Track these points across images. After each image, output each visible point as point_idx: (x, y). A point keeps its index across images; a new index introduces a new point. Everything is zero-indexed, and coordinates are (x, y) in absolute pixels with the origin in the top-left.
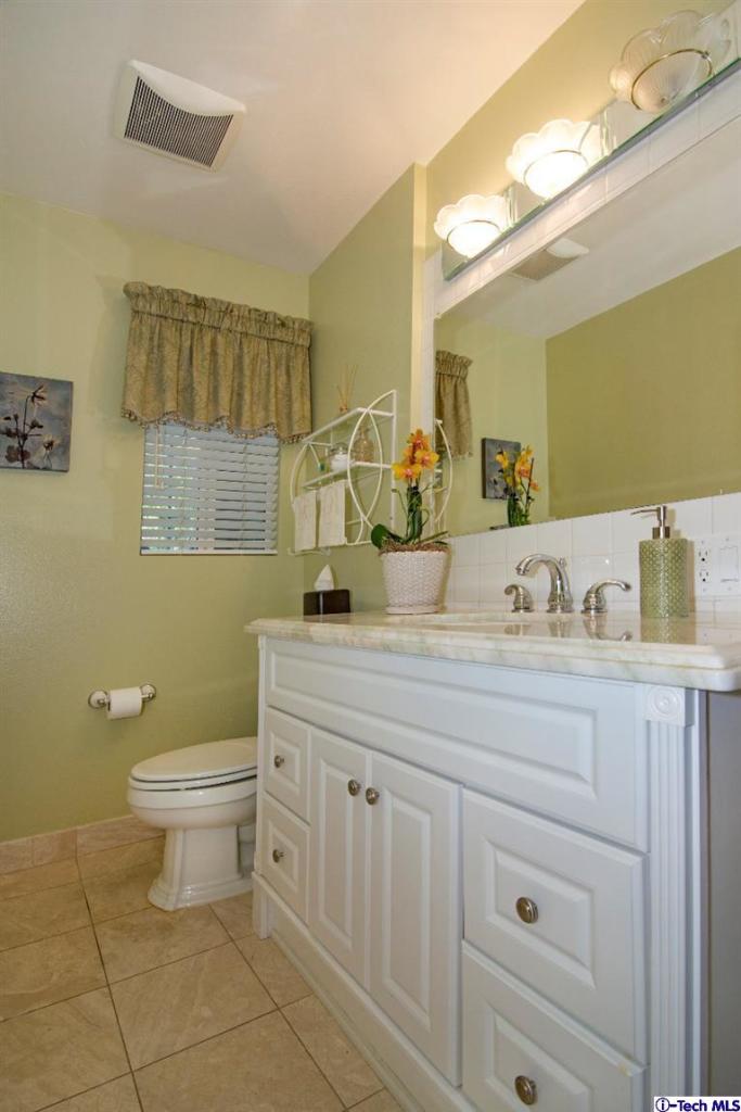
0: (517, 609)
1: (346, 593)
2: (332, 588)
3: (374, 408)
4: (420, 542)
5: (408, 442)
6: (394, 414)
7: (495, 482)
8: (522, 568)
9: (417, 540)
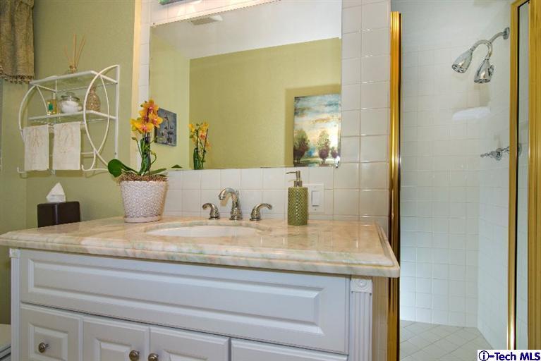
0: (211, 218)
1: (76, 204)
2: (63, 200)
3: (105, 74)
4: (149, 174)
5: (142, 106)
6: (118, 81)
7: (163, 134)
8: (222, 195)
9: (147, 172)
